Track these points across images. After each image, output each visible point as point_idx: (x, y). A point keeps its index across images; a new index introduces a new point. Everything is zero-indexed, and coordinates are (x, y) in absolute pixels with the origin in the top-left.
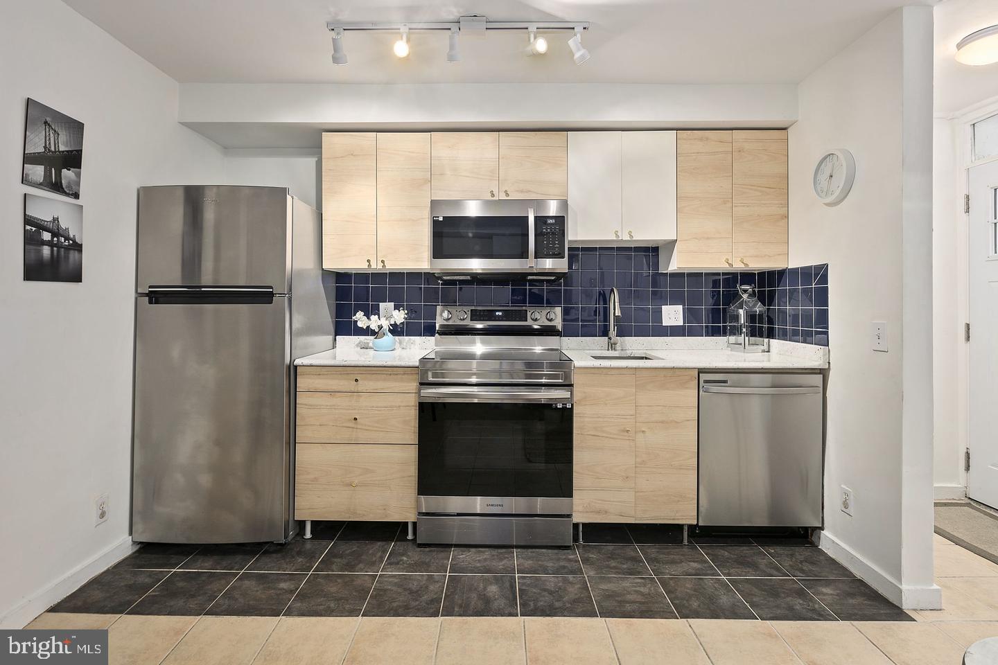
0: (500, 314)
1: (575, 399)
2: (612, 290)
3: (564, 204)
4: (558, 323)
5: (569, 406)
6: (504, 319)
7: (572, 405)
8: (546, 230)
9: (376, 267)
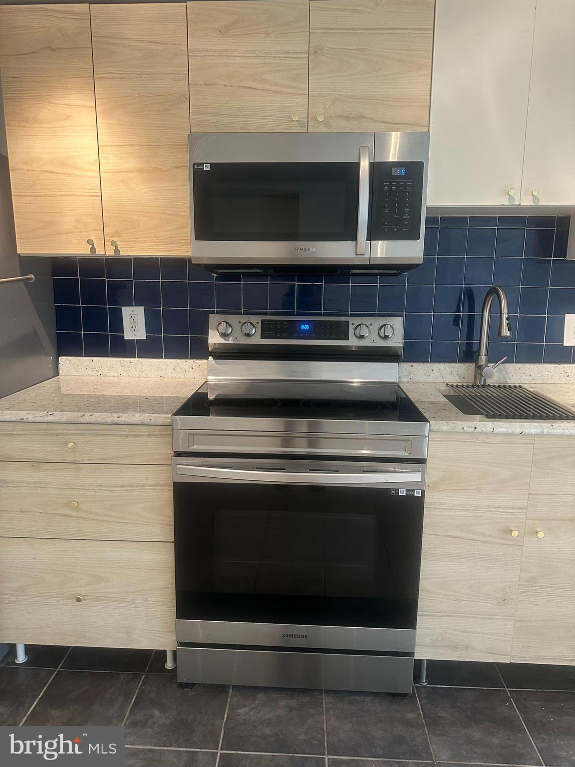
0: (307, 327)
1: (428, 481)
2: (494, 291)
3: (421, 140)
4: (397, 341)
5: (417, 493)
6: (314, 335)
7: (423, 492)
8: (390, 186)
9: (105, 251)
